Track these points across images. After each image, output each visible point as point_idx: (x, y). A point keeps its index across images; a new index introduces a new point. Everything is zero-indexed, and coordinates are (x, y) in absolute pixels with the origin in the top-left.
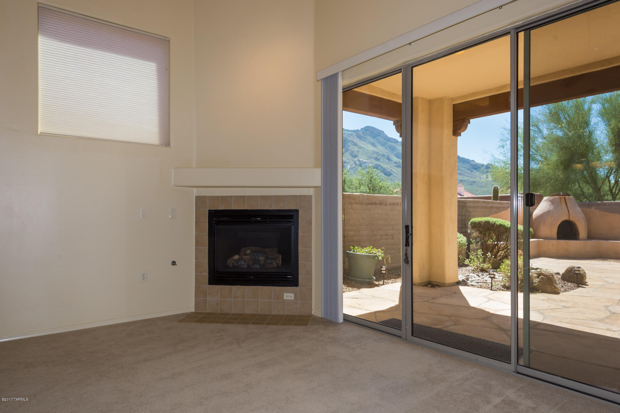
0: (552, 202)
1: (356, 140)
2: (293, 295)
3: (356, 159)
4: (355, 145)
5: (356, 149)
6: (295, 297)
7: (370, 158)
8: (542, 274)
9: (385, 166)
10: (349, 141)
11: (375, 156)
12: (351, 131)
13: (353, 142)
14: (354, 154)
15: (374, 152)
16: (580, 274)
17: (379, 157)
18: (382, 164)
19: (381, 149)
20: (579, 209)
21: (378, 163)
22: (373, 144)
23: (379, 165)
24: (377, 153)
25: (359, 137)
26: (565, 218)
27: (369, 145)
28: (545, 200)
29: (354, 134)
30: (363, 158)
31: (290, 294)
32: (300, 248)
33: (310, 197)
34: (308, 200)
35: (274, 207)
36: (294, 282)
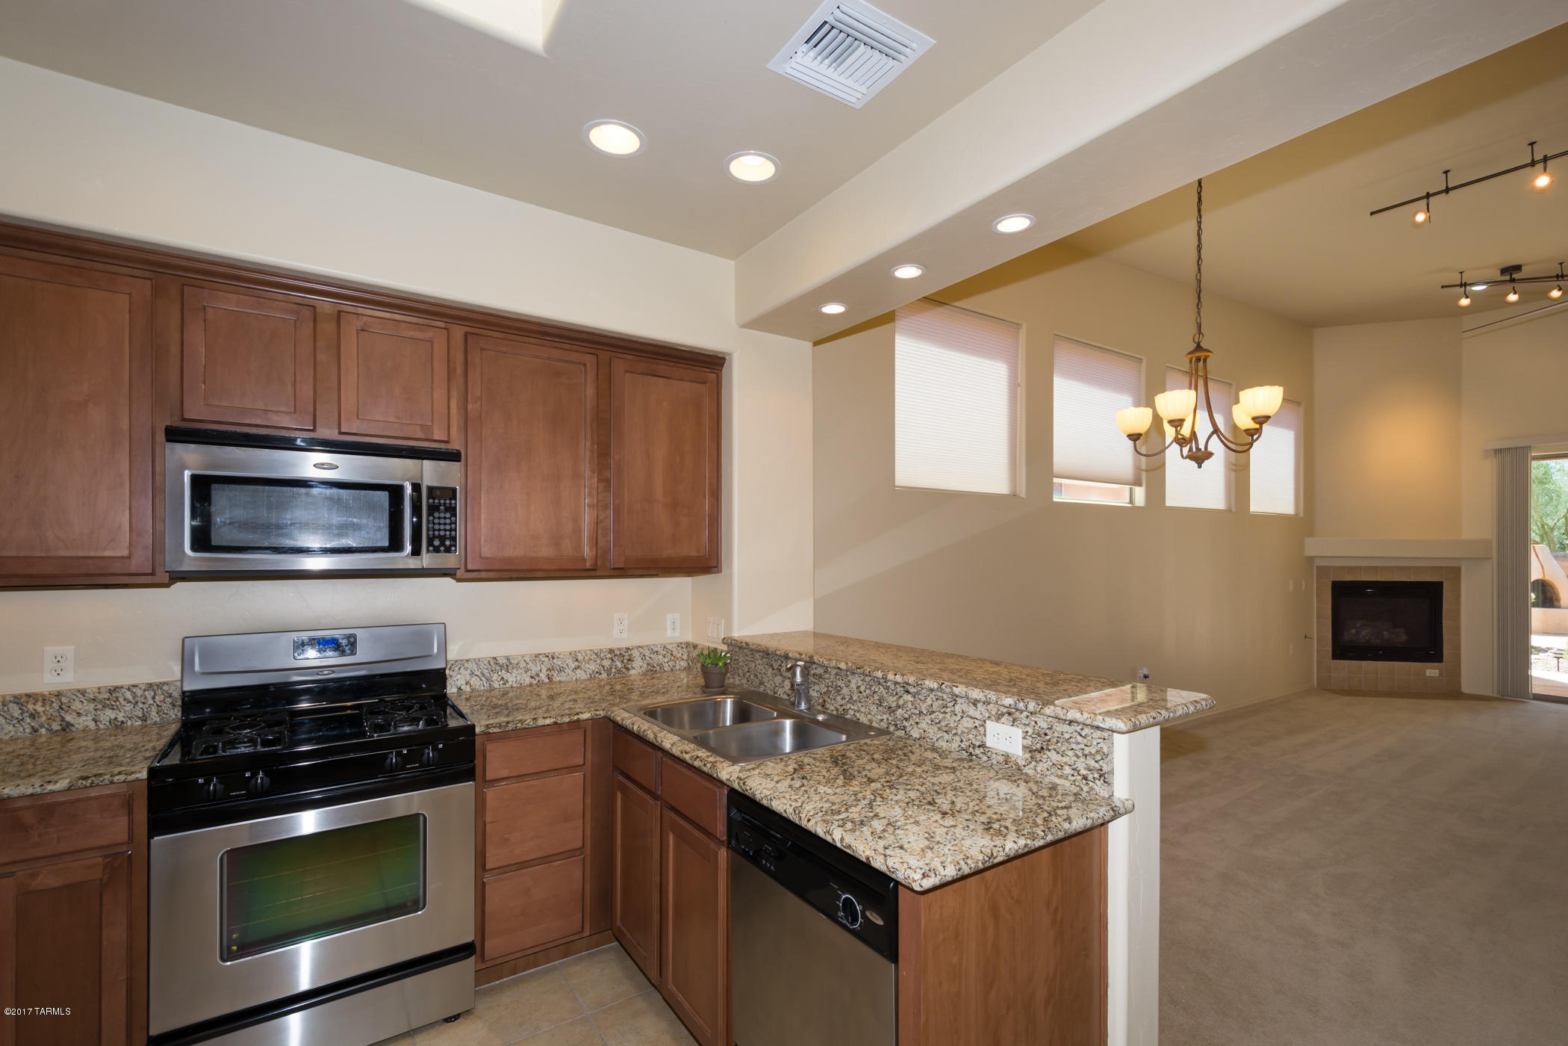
2: (1437, 671)
6: (1440, 673)
31: (1432, 671)
32: (1446, 623)
33: (1458, 569)
34: (1456, 572)
35: (1413, 578)
36: (1437, 657)
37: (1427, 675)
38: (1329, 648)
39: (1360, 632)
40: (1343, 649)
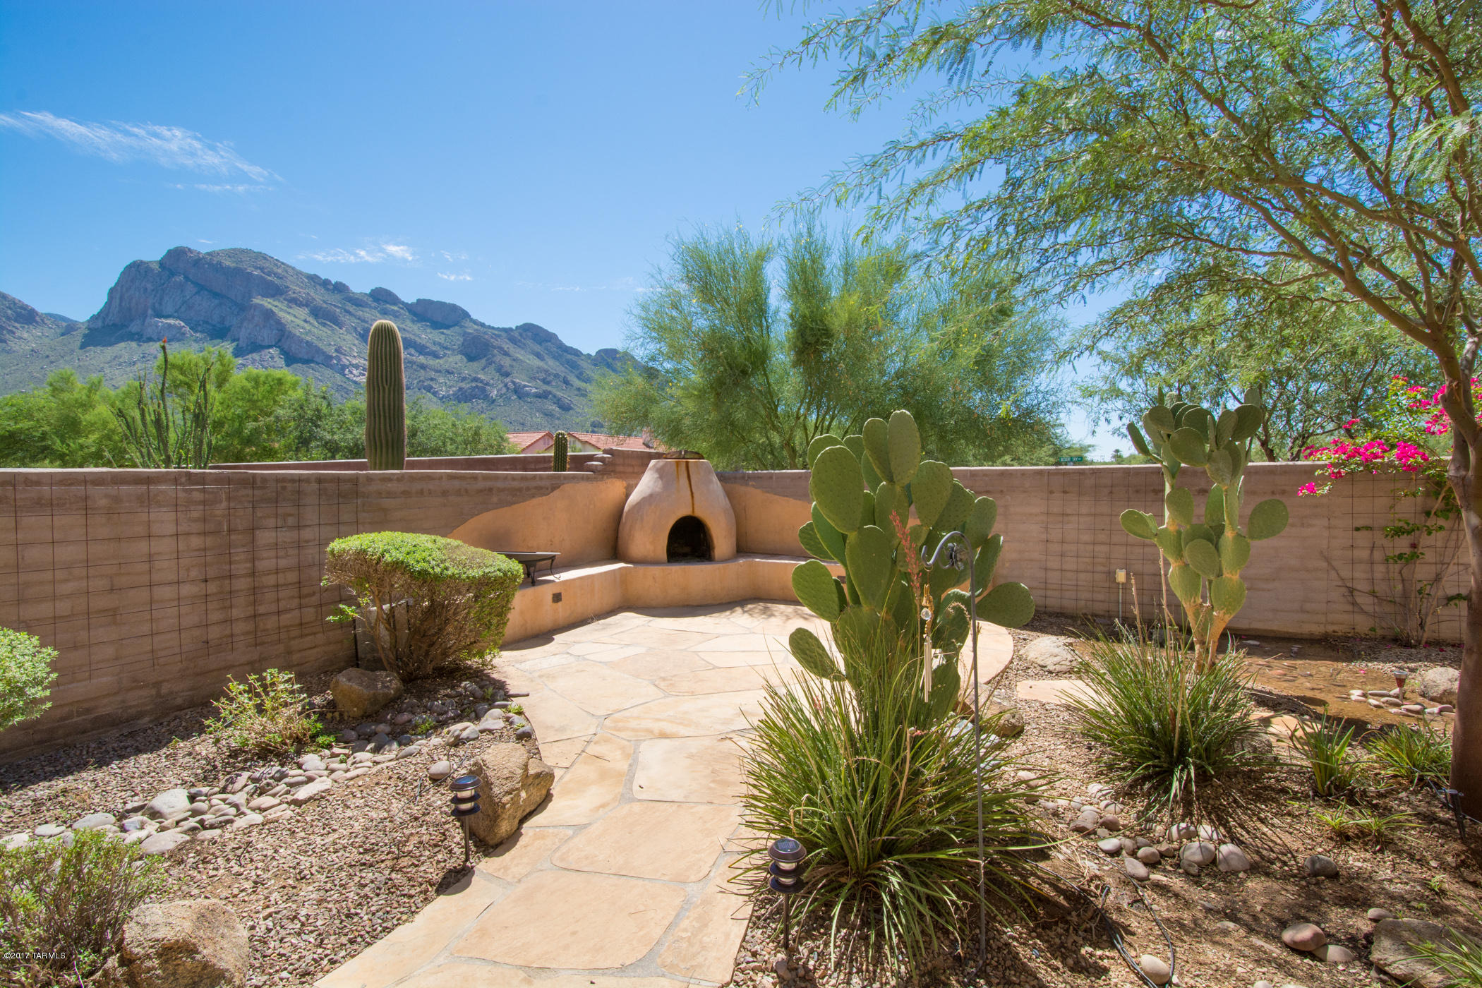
1: (507, 346)
3: (507, 380)
4: (506, 354)
5: (506, 362)
7: (533, 378)
9: (559, 394)
10: (494, 347)
11: (542, 375)
12: (498, 329)
13: (501, 349)
14: (503, 370)
15: (540, 369)
17: (549, 379)
18: (554, 391)
19: (552, 365)
21: (549, 388)
22: (538, 356)
23: (550, 393)
24: (546, 371)
25: (513, 340)
26: (684, 511)
27: (531, 357)
29: (504, 334)
30: (521, 380)
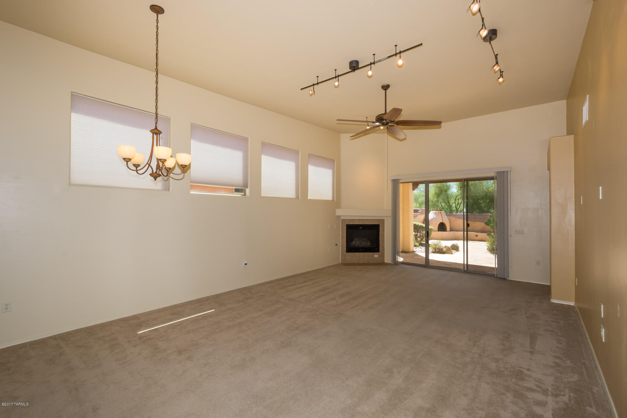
0: (435, 214)
2: (378, 255)
6: (379, 256)
8: (446, 247)
16: (457, 246)
20: (446, 217)
26: (441, 221)
28: (432, 213)
31: (376, 255)
32: (380, 238)
33: (384, 220)
34: (383, 221)
35: (371, 223)
36: (378, 251)
37: (375, 257)
38: (345, 249)
39: (356, 243)
40: (350, 249)
